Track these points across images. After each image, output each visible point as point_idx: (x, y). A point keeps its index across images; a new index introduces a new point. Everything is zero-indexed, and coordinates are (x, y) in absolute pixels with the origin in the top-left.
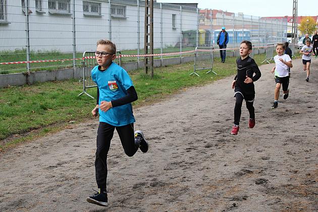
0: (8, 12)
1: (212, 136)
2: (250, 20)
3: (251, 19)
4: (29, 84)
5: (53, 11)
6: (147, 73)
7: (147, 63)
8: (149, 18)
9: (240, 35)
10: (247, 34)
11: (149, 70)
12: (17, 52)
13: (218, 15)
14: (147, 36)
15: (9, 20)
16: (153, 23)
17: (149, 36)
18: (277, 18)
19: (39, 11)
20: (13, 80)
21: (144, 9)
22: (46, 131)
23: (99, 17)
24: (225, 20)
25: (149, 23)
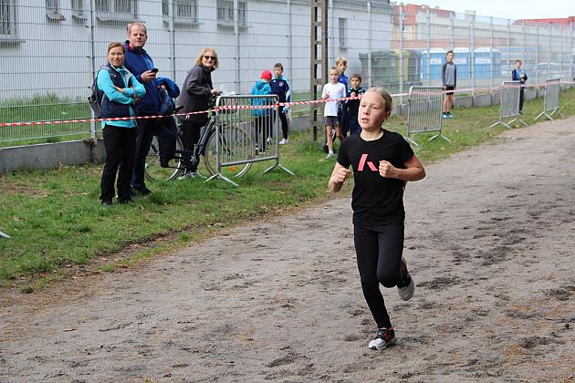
0: (21, 18)
1: (489, 243)
2: (506, 29)
3: (492, 25)
4: (96, 162)
5: (104, 16)
6: (315, 139)
7: (315, 119)
8: (319, 29)
9: (478, 61)
10: (494, 59)
11: (318, 132)
12: (37, 100)
13: (420, 17)
14: (316, 66)
15: (21, 37)
16: (327, 39)
17: (319, 66)
18: (551, 22)
19: (77, 16)
20: (67, 154)
21: (308, 11)
22: (185, 239)
23: (194, 26)
24: (456, 30)
25: (319, 39)
